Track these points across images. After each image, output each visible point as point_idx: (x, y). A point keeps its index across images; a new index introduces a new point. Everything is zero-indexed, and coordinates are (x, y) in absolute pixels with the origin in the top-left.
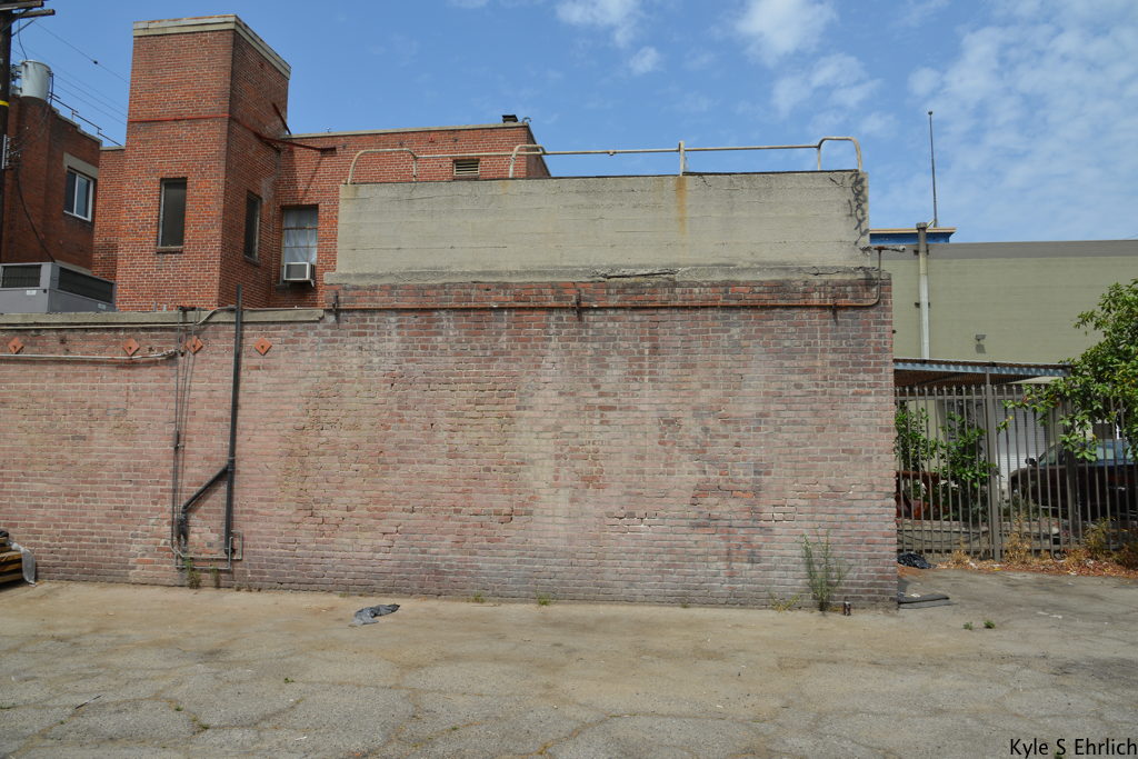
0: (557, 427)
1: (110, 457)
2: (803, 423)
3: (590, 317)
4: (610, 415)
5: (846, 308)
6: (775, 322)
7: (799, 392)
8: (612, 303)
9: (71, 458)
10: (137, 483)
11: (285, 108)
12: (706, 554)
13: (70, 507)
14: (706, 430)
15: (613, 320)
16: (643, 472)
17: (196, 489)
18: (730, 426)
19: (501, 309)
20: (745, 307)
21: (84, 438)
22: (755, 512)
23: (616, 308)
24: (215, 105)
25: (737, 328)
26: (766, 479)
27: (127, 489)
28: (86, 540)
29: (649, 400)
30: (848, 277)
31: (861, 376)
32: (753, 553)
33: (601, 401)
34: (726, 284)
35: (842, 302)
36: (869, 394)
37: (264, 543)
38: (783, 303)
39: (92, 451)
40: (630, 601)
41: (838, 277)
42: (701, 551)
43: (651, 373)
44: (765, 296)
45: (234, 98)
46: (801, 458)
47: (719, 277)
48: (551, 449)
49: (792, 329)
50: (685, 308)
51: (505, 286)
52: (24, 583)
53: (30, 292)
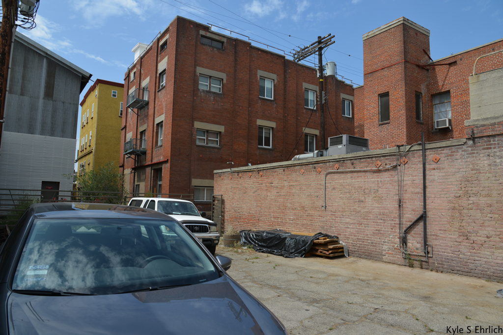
1: (373, 209)
9: (358, 209)
10: (384, 220)
11: (429, 50)
13: (360, 229)
17: (409, 224)
21: (363, 202)
24: (398, 58)
27: (380, 223)
28: (366, 242)
37: (443, 250)
39: (366, 207)
45: (406, 52)
52: (343, 256)
53: (340, 146)
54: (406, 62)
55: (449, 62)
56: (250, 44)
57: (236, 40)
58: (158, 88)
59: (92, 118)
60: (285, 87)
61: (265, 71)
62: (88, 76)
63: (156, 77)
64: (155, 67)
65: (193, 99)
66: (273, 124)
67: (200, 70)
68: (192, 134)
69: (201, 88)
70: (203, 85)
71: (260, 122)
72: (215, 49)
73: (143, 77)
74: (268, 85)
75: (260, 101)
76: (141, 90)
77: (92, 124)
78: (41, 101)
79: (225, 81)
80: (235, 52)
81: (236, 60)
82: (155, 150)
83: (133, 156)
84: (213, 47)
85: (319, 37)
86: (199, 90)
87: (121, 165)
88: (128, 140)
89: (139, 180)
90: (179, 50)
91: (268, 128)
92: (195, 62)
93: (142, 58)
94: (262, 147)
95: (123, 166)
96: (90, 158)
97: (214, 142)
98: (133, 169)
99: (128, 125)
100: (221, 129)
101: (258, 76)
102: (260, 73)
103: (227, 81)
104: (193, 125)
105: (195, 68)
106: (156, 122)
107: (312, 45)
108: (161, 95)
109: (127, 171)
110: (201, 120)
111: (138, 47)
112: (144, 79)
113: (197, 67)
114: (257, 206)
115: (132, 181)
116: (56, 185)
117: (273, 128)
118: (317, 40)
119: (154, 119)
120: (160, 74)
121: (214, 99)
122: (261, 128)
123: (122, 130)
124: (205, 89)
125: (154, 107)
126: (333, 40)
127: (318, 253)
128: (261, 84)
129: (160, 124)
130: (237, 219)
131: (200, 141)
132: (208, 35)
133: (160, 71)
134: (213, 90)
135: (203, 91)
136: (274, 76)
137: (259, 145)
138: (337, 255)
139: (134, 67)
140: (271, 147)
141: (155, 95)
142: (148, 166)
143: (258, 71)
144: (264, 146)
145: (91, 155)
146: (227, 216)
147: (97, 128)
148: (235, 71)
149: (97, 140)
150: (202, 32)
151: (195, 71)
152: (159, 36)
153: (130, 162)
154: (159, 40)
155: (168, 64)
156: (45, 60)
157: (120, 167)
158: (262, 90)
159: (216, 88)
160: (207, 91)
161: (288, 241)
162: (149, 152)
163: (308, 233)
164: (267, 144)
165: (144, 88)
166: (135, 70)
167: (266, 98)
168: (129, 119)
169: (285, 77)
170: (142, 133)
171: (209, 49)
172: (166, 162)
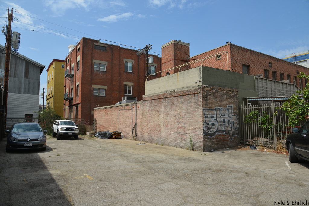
0: (163, 117)
1: (128, 122)
2: (190, 116)
3: (166, 99)
4: (169, 115)
5: (196, 94)
6: (187, 98)
7: (190, 110)
8: (169, 96)
9: (125, 122)
10: (130, 126)
12: (179, 139)
13: (125, 129)
14: (179, 117)
15: (169, 99)
16: (172, 125)
17: (133, 127)
18: (182, 117)
19: (157, 99)
20: (183, 95)
21: (126, 120)
22: (184, 132)
23: (169, 97)
25: (182, 99)
26: (186, 126)
29: (173, 113)
30: (196, 88)
31: (198, 107)
32: (184, 139)
33: (167, 113)
34: (181, 91)
35: (195, 93)
36: (199, 110)
37: (139, 134)
38: (188, 94)
40: (171, 146)
41: (195, 88)
42: (178, 138)
43: (173, 108)
44: (186, 93)
45: (175, 55)
46: (190, 122)
47: (180, 90)
48: (163, 121)
49: (189, 99)
50: (176, 96)
51: (158, 95)
52: (121, 138)
53: (124, 101)
54: (175, 59)
55: (194, 59)
56: (119, 46)
57: (112, 45)
58: (77, 69)
59: (52, 79)
60: (138, 66)
61: (128, 59)
62: (43, 67)
63: (76, 64)
64: (76, 59)
65: (91, 74)
66: (132, 84)
67: (94, 61)
68: (91, 91)
69: (95, 69)
70: (96, 68)
71: (125, 83)
72: (102, 51)
73: (72, 62)
74: (130, 65)
75: (125, 73)
76: (71, 69)
77: (52, 82)
78: (23, 79)
79: (107, 65)
80: (112, 51)
81: (112, 55)
82: (76, 98)
83: (68, 100)
84: (101, 50)
85: (147, 45)
86: (94, 70)
87: (64, 104)
88: (67, 92)
89: (71, 112)
90: (84, 53)
91: (130, 86)
92: (92, 57)
93: (71, 53)
94: (127, 95)
95: (65, 105)
96: (52, 100)
97: (102, 93)
98: (69, 106)
99: (67, 84)
100: (106, 87)
101: (124, 62)
102: (125, 60)
103: (108, 65)
104: (92, 87)
105: (92, 60)
106: (77, 85)
107: (144, 49)
108: (78, 72)
109: (67, 107)
110: (95, 84)
111: (70, 46)
112: (72, 63)
113: (93, 60)
114: (105, 122)
115: (68, 112)
116: (31, 115)
117: (132, 85)
118: (145, 46)
119: (76, 83)
120: (78, 62)
121: (102, 74)
122: (126, 86)
123: (64, 87)
124: (97, 69)
125: (76, 78)
126: (151, 47)
127: (113, 137)
128: (126, 65)
129: (78, 86)
130: (100, 127)
131: (96, 93)
132: (98, 44)
133: (77, 61)
134: (101, 70)
135: (96, 71)
136: (133, 61)
137: (125, 93)
138: (118, 138)
139: (68, 56)
140: (131, 94)
141: (76, 72)
142: (74, 105)
143: (124, 59)
144: (128, 94)
145: (52, 98)
146: (97, 126)
147: (54, 84)
148: (112, 60)
149: (55, 90)
150: (95, 43)
151: (92, 62)
152: (77, 44)
153: (67, 103)
154: (77, 46)
155: (80, 59)
156: (24, 61)
157: (64, 105)
158: (126, 68)
159: (103, 69)
160: (98, 71)
161: (107, 134)
162: (74, 98)
163: (112, 131)
164: (130, 93)
165: (72, 68)
166: (69, 58)
167: (128, 71)
168: (67, 82)
169: (138, 61)
170: (72, 89)
171: (99, 51)
172: (80, 103)
